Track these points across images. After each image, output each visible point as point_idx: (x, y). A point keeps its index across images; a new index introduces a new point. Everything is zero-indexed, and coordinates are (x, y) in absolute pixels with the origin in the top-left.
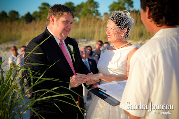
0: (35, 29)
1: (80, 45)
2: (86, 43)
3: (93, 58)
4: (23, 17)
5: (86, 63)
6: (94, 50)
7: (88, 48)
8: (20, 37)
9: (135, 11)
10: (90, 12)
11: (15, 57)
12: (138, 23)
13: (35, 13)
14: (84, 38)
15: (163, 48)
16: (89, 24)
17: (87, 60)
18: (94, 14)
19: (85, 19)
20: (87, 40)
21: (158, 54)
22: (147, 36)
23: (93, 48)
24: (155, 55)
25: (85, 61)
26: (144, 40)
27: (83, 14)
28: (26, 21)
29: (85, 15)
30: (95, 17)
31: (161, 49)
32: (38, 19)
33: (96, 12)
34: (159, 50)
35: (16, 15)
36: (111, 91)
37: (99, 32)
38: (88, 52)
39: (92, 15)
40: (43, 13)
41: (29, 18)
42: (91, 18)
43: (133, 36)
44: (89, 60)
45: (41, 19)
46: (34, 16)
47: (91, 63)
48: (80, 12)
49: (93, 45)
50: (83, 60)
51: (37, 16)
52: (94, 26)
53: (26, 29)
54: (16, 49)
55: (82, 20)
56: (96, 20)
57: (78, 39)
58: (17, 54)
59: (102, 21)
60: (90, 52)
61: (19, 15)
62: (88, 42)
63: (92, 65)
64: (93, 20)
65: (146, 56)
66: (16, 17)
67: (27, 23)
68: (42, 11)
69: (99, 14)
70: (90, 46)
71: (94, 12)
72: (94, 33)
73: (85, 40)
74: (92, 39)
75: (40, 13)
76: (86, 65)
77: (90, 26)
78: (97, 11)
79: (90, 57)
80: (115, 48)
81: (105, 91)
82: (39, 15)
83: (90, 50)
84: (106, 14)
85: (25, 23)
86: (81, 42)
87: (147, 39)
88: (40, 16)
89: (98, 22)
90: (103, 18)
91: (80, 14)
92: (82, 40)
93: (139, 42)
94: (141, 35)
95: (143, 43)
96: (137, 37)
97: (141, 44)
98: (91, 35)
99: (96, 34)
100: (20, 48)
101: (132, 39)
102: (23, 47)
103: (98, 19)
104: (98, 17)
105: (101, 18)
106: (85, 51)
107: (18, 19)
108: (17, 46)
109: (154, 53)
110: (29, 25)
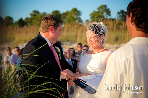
0: (27, 32)
1: (65, 47)
2: (70, 45)
3: (76, 58)
4: (16, 22)
5: (69, 62)
6: (76, 51)
7: (72, 50)
8: (14, 39)
9: (112, 20)
10: (74, 19)
11: (9, 56)
12: (114, 30)
13: (27, 19)
14: (68, 41)
15: (136, 54)
16: (73, 29)
17: (70, 60)
18: (77, 21)
19: (70, 25)
20: (71, 43)
21: (131, 58)
22: (122, 41)
23: (75, 49)
24: (129, 58)
25: (69, 61)
26: (119, 44)
27: (67, 20)
28: (19, 25)
29: (70, 21)
30: (78, 24)
31: (134, 54)
32: (29, 24)
33: (78, 19)
34: (132, 55)
35: (11, 20)
36: (90, 82)
37: (81, 36)
38: (72, 53)
39: (76, 21)
40: (34, 19)
41: (22, 23)
42: (75, 24)
43: (110, 40)
44: (72, 60)
45: (32, 24)
46: (26, 21)
47: (73, 62)
48: (65, 19)
49: (76, 47)
50: (67, 60)
51: (28, 21)
52: (77, 31)
53: (19, 32)
54: (10, 50)
55: (67, 26)
56: (79, 26)
57: (63, 41)
58: (11, 54)
59: (83, 27)
60: (73, 53)
61: (13, 20)
62: (72, 45)
63: (74, 64)
64: (76, 26)
65: (121, 58)
66: (11, 22)
67: (20, 28)
68: (33, 17)
69: (81, 21)
70: (73, 48)
71: (77, 19)
72: (77, 37)
73: (69, 43)
74: (74, 42)
75: (31, 19)
76: (70, 64)
77: (74, 31)
78: (80, 18)
79: (73, 57)
80: (94, 53)
81: (85, 82)
82: (30, 20)
83: (73, 52)
84: (87, 21)
85: (18, 27)
86: (66, 44)
87: (121, 43)
88: (31, 22)
89: (81, 28)
90: (85, 25)
91: (65, 20)
92: (67, 43)
93: (115, 46)
94: (117, 39)
95: (119, 46)
96: (113, 41)
97: (117, 48)
98: (74, 39)
99: (79, 38)
100: (14, 48)
101: (109, 43)
102: (17, 47)
103: (80, 25)
104: (80, 23)
105: (83, 24)
106: (69, 53)
107: (12, 23)
108: (11, 47)
109: (128, 57)
110: (21, 29)
